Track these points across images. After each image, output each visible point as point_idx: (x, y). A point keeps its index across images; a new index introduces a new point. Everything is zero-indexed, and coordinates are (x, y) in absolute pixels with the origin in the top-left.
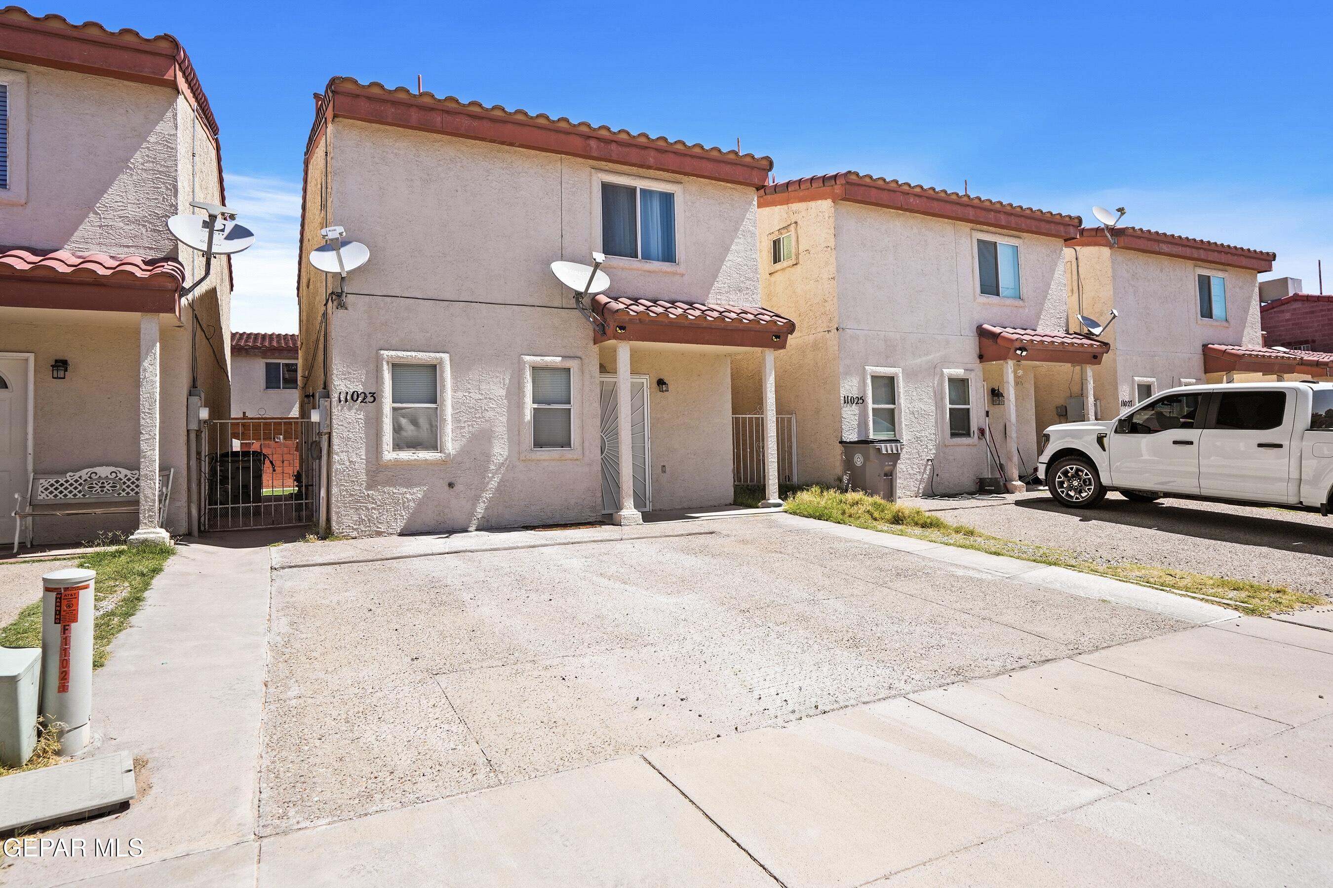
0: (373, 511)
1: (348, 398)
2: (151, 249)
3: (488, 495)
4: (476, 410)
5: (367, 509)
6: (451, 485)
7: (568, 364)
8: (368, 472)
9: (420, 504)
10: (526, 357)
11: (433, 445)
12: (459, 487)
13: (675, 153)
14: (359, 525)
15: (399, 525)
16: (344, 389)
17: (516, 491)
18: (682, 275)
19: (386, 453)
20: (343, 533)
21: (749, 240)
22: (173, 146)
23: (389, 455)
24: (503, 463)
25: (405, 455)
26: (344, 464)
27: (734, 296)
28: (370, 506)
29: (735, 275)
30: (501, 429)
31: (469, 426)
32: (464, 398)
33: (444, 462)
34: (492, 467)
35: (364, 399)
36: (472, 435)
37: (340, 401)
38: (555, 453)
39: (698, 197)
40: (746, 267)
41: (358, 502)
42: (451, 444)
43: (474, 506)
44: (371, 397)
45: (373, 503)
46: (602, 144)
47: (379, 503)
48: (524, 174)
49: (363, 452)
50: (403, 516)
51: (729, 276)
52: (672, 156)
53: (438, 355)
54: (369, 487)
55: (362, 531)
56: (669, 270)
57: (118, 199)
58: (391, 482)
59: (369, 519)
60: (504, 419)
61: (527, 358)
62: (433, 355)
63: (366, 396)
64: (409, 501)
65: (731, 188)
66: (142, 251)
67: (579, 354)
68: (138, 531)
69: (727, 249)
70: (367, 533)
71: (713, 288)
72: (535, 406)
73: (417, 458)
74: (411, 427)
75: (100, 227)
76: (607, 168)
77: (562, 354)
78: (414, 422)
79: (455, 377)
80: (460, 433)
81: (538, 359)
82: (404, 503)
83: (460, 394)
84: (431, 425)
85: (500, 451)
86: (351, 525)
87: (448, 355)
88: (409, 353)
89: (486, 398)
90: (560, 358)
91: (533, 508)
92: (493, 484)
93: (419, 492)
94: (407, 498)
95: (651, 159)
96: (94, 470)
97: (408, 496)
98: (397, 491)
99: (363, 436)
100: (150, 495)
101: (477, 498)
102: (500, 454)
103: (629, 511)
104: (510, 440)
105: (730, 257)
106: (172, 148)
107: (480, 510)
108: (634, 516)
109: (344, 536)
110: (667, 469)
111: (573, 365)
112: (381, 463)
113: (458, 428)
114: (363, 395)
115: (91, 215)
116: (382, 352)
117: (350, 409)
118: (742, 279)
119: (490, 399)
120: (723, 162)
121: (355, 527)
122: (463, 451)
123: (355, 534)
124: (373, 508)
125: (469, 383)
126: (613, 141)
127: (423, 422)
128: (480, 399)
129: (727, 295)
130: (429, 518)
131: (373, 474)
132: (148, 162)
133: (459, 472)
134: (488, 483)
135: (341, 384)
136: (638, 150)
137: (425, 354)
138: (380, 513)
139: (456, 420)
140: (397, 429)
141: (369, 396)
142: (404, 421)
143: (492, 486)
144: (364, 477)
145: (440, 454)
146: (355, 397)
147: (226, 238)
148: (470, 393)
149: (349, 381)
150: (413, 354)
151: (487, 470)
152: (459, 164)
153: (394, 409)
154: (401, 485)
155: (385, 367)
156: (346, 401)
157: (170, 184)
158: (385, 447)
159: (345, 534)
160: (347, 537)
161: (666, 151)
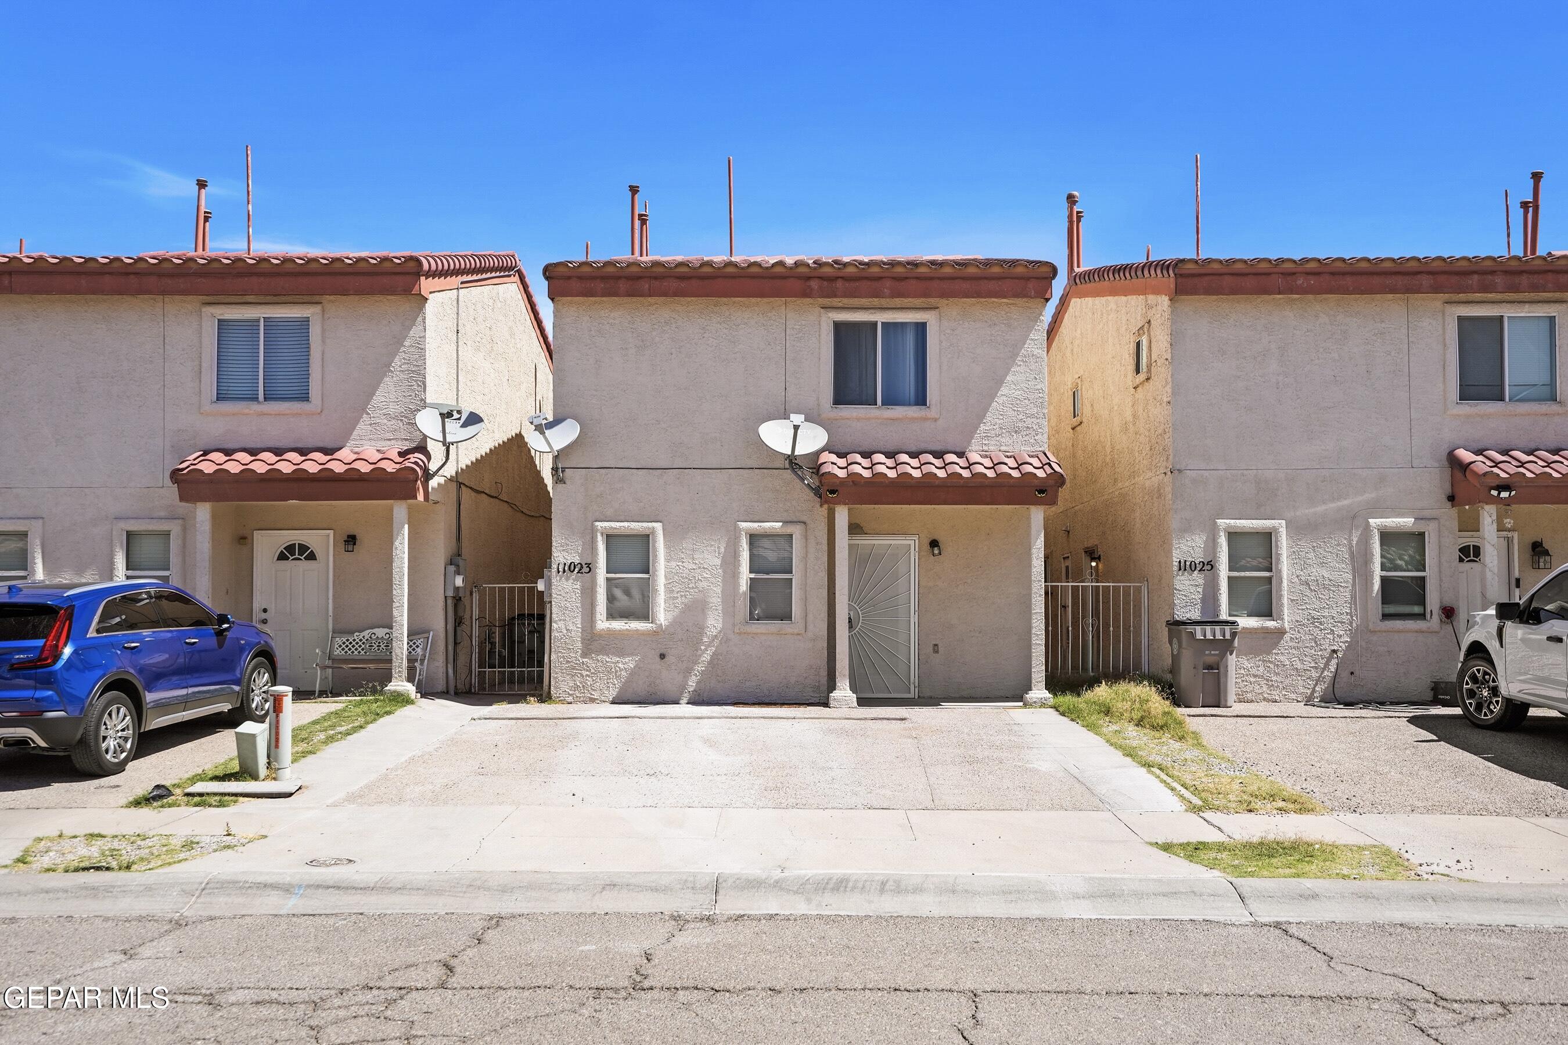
0: (588, 678)
1: (566, 569)
2: (406, 440)
3: (699, 668)
4: (690, 580)
5: (582, 675)
6: (662, 656)
7: (789, 529)
8: (583, 640)
9: (633, 673)
10: (742, 523)
11: (644, 614)
12: (670, 659)
13: (917, 278)
14: (575, 691)
15: (612, 693)
16: (562, 561)
17: (730, 666)
18: (936, 420)
19: (599, 622)
20: (560, 697)
21: (1033, 367)
22: (423, 347)
23: (603, 624)
24: (716, 636)
25: (618, 625)
26: (561, 632)
27: (1008, 438)
28: (585, 673)
29: (1011, 413)
30: (715, 599)
31: (682, 596)
32: (677, 567)
33: (655, 633)
34: (705, 639)
35: (580, 570)
36: (686, 605)
37: (559, 572)
38: (774, 626)
39: (961, 322)
40: (1026, 401)
41: (573, 669)
42: (663, 614)
43: (686, 678)
44: (586, 568)
45: (587, 670)
46: (825, 283)
47: (592, 671)
48: (743, 326)
49: (579, 621)
50: (615, 685)
51: (1002, 415)
52: (914, 282)
53: (650, 525)
54: (584, 655)
55: (577, 697)
56: (915, 415)
57: (383, 399)
58: (604, 651)
59: (583, 686)
60: (718, 590)
61: (743, 525)
62: (645, 525)
63: (582, 567)
64: (621, 670)
65: (1007, 304)
66: (400, 443)
67: (804, 518)
68: (391, 684)
69: (1000, 382)
70: (582, 699)
71: (978, 432)
72: (752, 576)
73: (628, 628)
74: (625, 598)
75: (371, 425)
76: (840, 305)
77: (783, 519)
78: (627, 592)
79: (667, 547)
80: (673, 603)
81: (756, 525)
82: (616, 671)
83: (673, 564)
84: (643, 595)
85: (714, 623)
86: (567, 690)
87: (661, 524)
88: (622, 524)
89: (700, 568)
90: (781, 524)
91: (748, 684)
92: (706, 657)
93: (629, 663)
94: (619, 667)
95: (886, 290)
96: (374, 631)
97: (620, 665)
98: (610, 660)
99: (579, 605)
100: (399, 654)
101: (689, 671)
102: (714, 626)
103: (843, 692)
104: (725, 612)
105: (1004, 390)
106: (422, 349)
107: (692, 683)
108: (846, 698)
109: (561, 700)
110: (941, 649)
111: (796, 531)
112: (595, 632)
113: (670, 598)
114: (579, 565)
115: (365, 415)
116: (597, 523)
117: (567, 579)
118: (1021, 417)
119: (704, 568)
120: (986, 278)
121: (571, 692)
122: (675, 623)
123: (570, 699)
124: (587, 675)
125: (682, 552)
126: (838, 278)
127: (636, 593)
128: (694, 569)
129: (998, 439)
130: (641, 688)
131: (588, 642)
132: (405, 363)
133: (671, 643)
134: (700, 656)
135: (561, 555)
136: (869, 283)
137: (638, 523)
138: (593, 680)
139: (669, 590)
140: (611, 599)
141: (585, 566)
142: (618, 593)
143: (704, 659)
144: (579, 645)
145: (651, 625)
146: (572, 568)
147: (462, 426)
148: (683, 562)
149: (567, 552)
150: (626, 524)
151: (700, 642)
152: (674, 326)
153: (608, 579)
154: (614, 654)
155: (599, 537)
156: (564, 571)
157: (420, 381)
158: (598, 616)
159: (562, 698)
160: (562, 702)
161: (907, 278)
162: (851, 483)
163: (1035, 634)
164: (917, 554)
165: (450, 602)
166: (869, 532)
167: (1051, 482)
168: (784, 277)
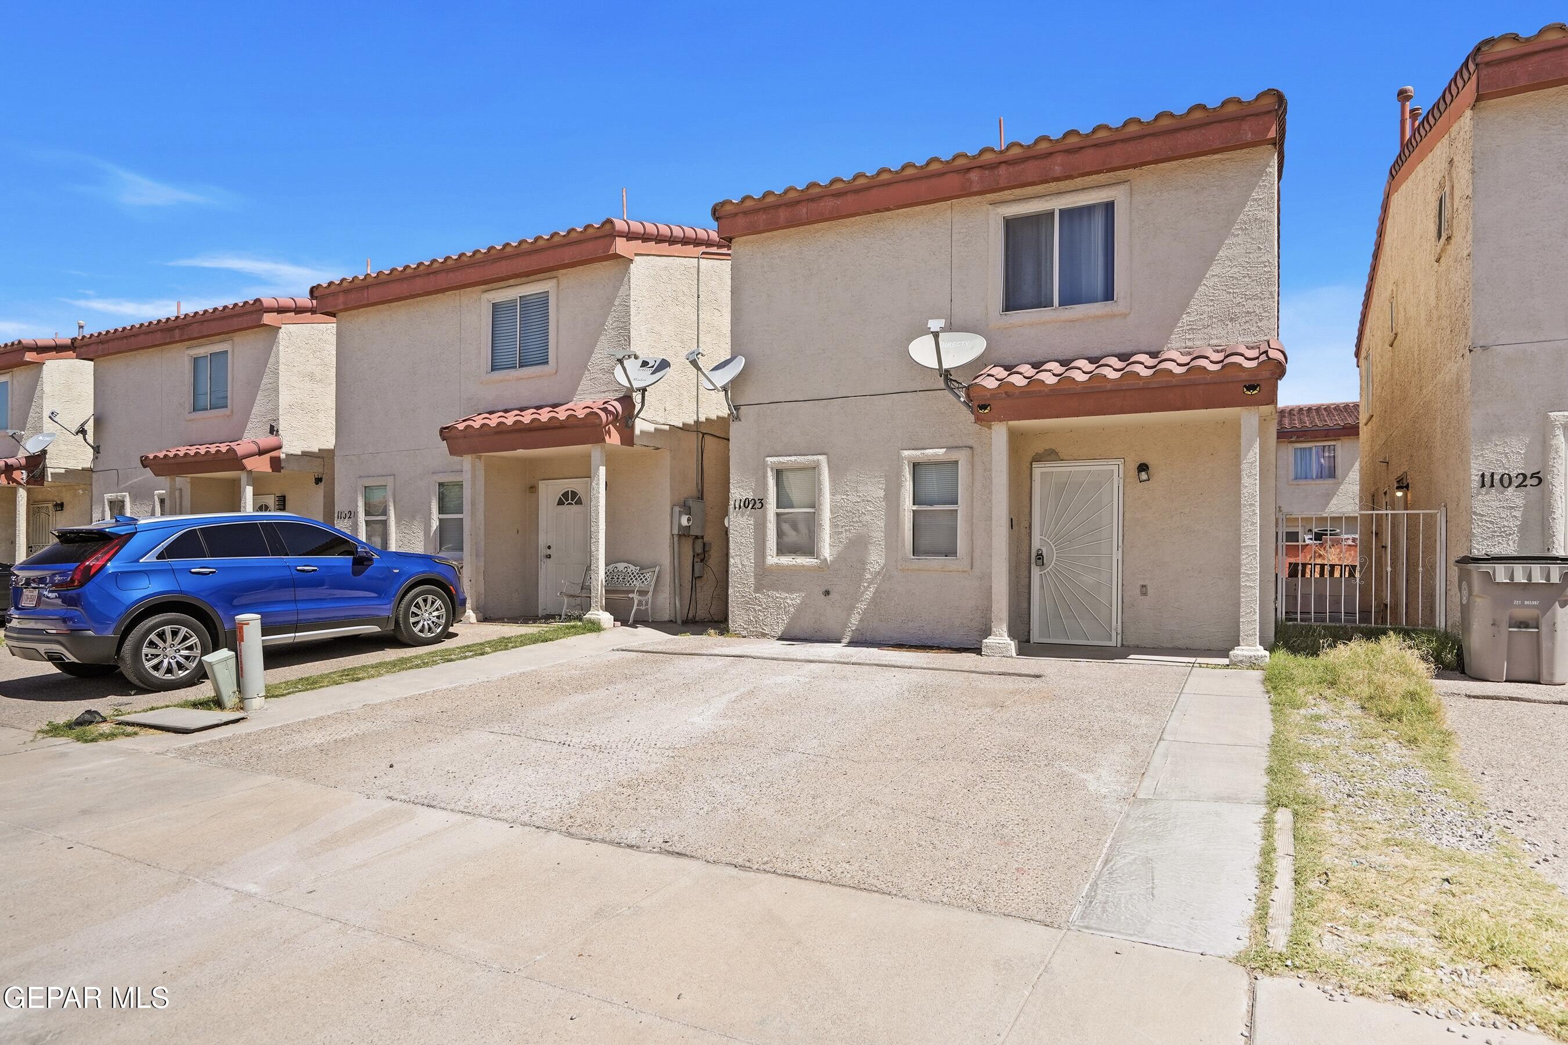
0: (760, 613)
1: (742, 505)
2: (616, 391)
3: (862, 606)
4: (854, 513)
5: (755, 610)
6: (827, 593)
7: (954, 456)
8: (756, 575)
9: (800, 609)
10: (904, 451)
11: (809, 549)
12: (834, 596)
13: (1096, 145)
14: (749, 625)
15: (779, 630)
16: (738, 497)
17: (893, 604)
18: (1125, 316)
19: (769, 558)
20: (736, 631)
21: (1256, 235)
22: (628, 304)
23: (773, 559)
24: (879, 572)
25: (786, 560)
26: (737, 567)
27: (1220, 329)
28: (757, 608)
29: (1225, 296)
30: (878, 534)
31: (846, 530)
32: (842, 501)
33: (819, 568)
34: (868, 576)
35: (753, 506)
36: (850, 540)
37: (735, 508)
38: (936, 562)
39: (1158, 194)
40: (1246, 279)
41: (747, 604)
42: (827, 550)
43: (849, 615)
44: (757, 504)
45: (759, 606)
46: (987, 172)
47: (764, 606)
48: (908, 238)
49: (752, 556)
50: (783, 620)
51: (1212, 300)
52: (1091, 151)
53: (815, 458)
54: (757, 590)
55: (750, 631)
56: (1099, 313)
57: (600, 356)
58: (774, 587)
59: (756, 621)
60: (881, 523)
61: (906, 453)
62: (810, 458)
63: (755, 503)
64: (789, 606)
65: (1221, 160)
66: (612, 394)
67: (971, 443)
68: (590, 612)
69: (1209, 260)
70: (755, 633)
71: (1180, 325)
72: (915, 508)
73: (794, 563)
74: (794, 533)
75: (591, 380)
76: (1012, 197)
77: (949, 445)
78: (795, 527)
79: (832, 479)
80: (838, 538)
81: (918, 453)
82: (785, 607)
83: (838, 497)
84: (809, 530)
85: (876, 559)
86: (742, 624)
87: (825, 456)
88: (789, 458)
89: (863, 500)
90: (944, 450)
91: (910, 624)
92: (869, 594)
93: (794, 599)
94: (788, 603)
95: (1056, 167)
97: (788, 601)
98: (779, 595)
99: (752, 540)
100: (596, 585)
101: (852, 608)
102: (878, 562)
103: (1001, 639)
104: (888, 548)
105: (1215, 269)
106: (627, 306)
107: (855, 620)
109: (737, 634)
110: (1150, 591)
111: (962, 457)
112: (766, 567)
113: (835, 534)
114: (753, 501)
115: (586, 372)
116: (768, 459)
117: (742, 516)
118: (1239, 300)
119: (868, 501)
120: (1184, 129)
121: (745, 626)
122: (840, 558)
123: (744, 633)
124: (759, 610)
125: (847, 485)
126: (1000, 163)
127: (802, 527)
128: (858, 502)
129: (1206, 331)
130: (806, 624)
131: (760, 577)
132: (615, 321)
133: (836, 580)
134: (863, 593)
135: (737, 493)
136: (1036, 163)
137: (803, 457)
138: (765, 615)
139: (834, 525)
140: (780, 534)
141: (758, 502)
142: (786, 527)
143: (867, 596)
144: (752, 579)
145: (816, 560)
146: (746, 504)
147: (652, 374)
148: (848, 495)
149: (743, 489)
150: (793, 458)
151: (861, 578)
152: (839, 249)
153: (778, 515)
154: (783, 590)
155: (770, 473)
156: (740, 508)
157: (626, 335)
158: (768, 552)
159: (738, 632)
160: (738, 635)
161: (1082, 148)
162: (1004, 395)
163: (1244, 573)
164: (1121, 481)
165: (676, 539)
166: (1065, 458)
167: (1265, 374)
168: (941, 174)
